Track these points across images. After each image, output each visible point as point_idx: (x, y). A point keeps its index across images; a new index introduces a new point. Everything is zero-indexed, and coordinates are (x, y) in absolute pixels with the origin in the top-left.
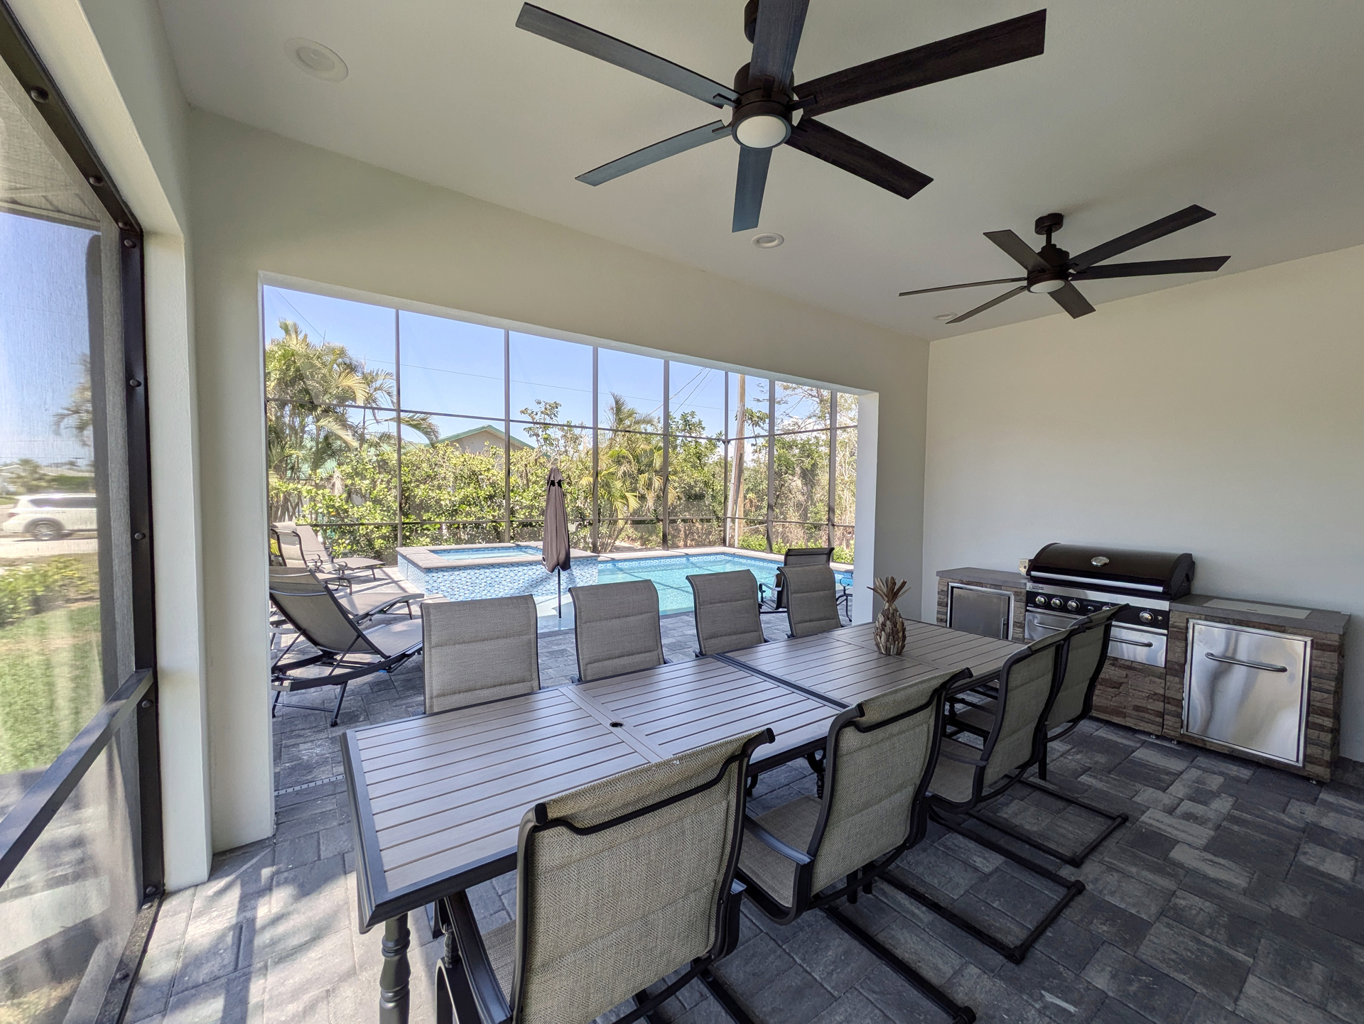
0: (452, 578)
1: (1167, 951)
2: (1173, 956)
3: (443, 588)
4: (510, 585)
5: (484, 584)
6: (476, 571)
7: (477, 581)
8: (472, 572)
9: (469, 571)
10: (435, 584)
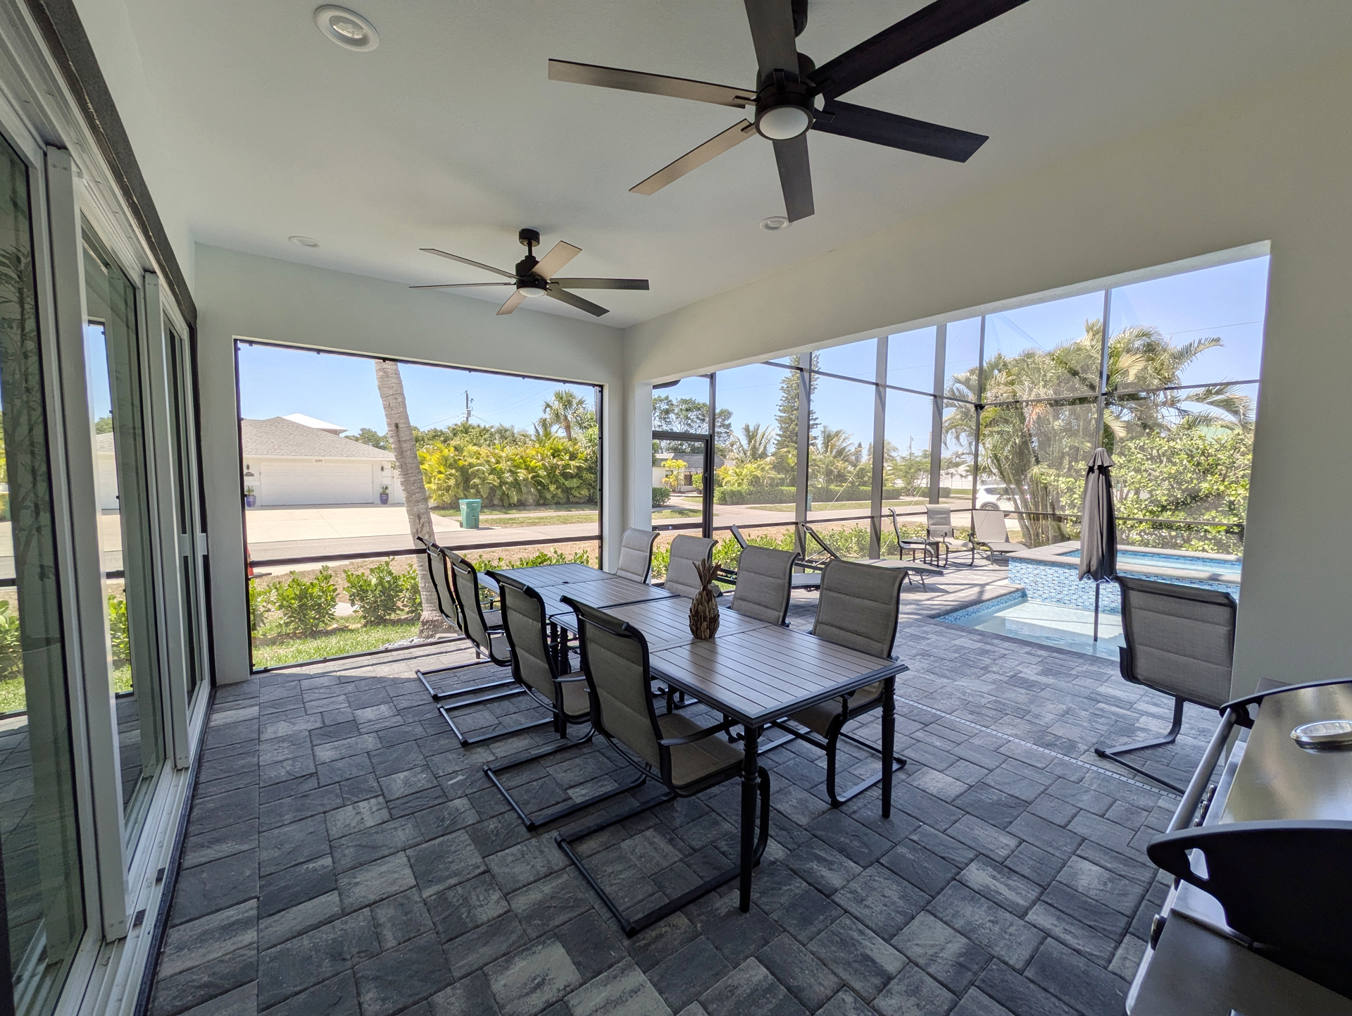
0: (1037, 572)
1: (458, 848)
2: (453, 849)
3: (1027, 581)
4: (1110, 595)
5: (1074, 587)
6: (1066, 571)
7: (1066, 582)
8: (1061, 571)
9: (1056, 569)
10: (1018, 575)
